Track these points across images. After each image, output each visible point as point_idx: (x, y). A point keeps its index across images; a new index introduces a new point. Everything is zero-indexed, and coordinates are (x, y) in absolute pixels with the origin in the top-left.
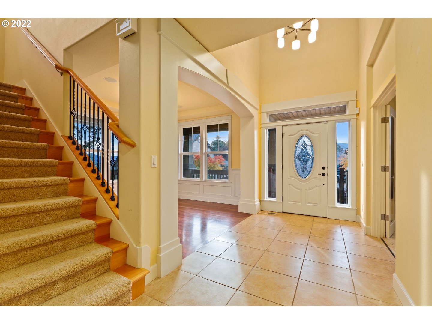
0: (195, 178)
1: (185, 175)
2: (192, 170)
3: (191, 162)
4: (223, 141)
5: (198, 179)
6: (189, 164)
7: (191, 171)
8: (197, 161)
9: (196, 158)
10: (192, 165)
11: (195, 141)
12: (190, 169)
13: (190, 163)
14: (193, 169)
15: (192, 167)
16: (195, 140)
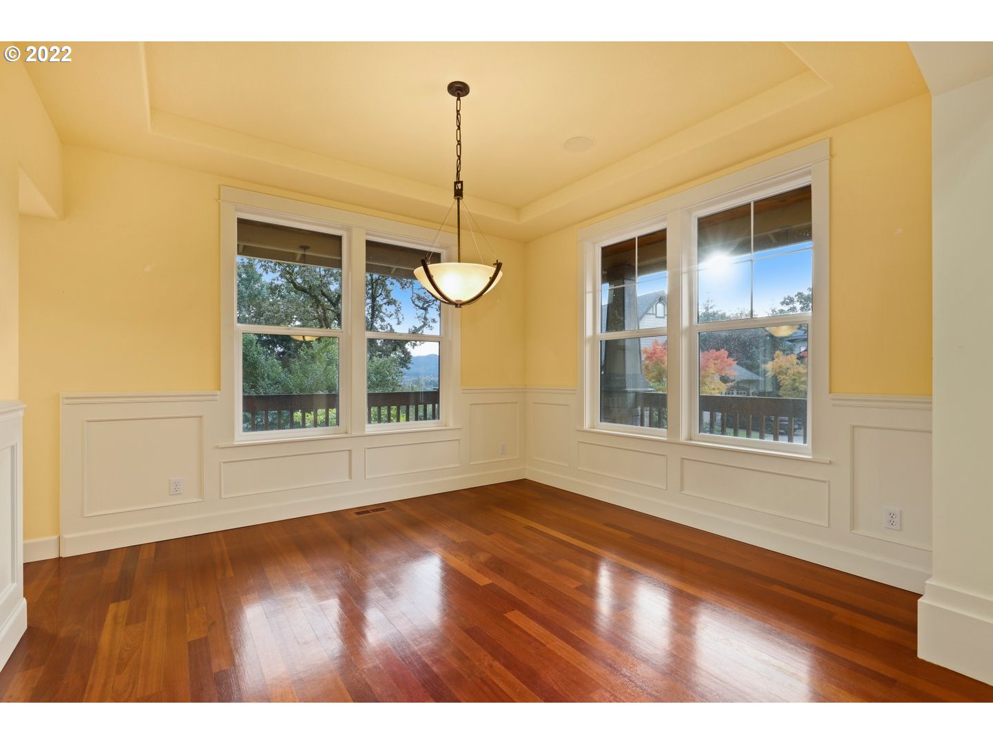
0: (646, 428)
1: (607, 413)
2: (637, 393)
3: (631, 366)
4: (724, 314)
5: (660, 434)
6: (624, 375)
7: (631, 397)
8: (650, 368)
9: (648, 358)
10: (635, 376)
11: (646, 316)
12: (628, 389)
13: (629, 370)
14: (640, 389)
15: (637, 381)
16: (646, 313)
